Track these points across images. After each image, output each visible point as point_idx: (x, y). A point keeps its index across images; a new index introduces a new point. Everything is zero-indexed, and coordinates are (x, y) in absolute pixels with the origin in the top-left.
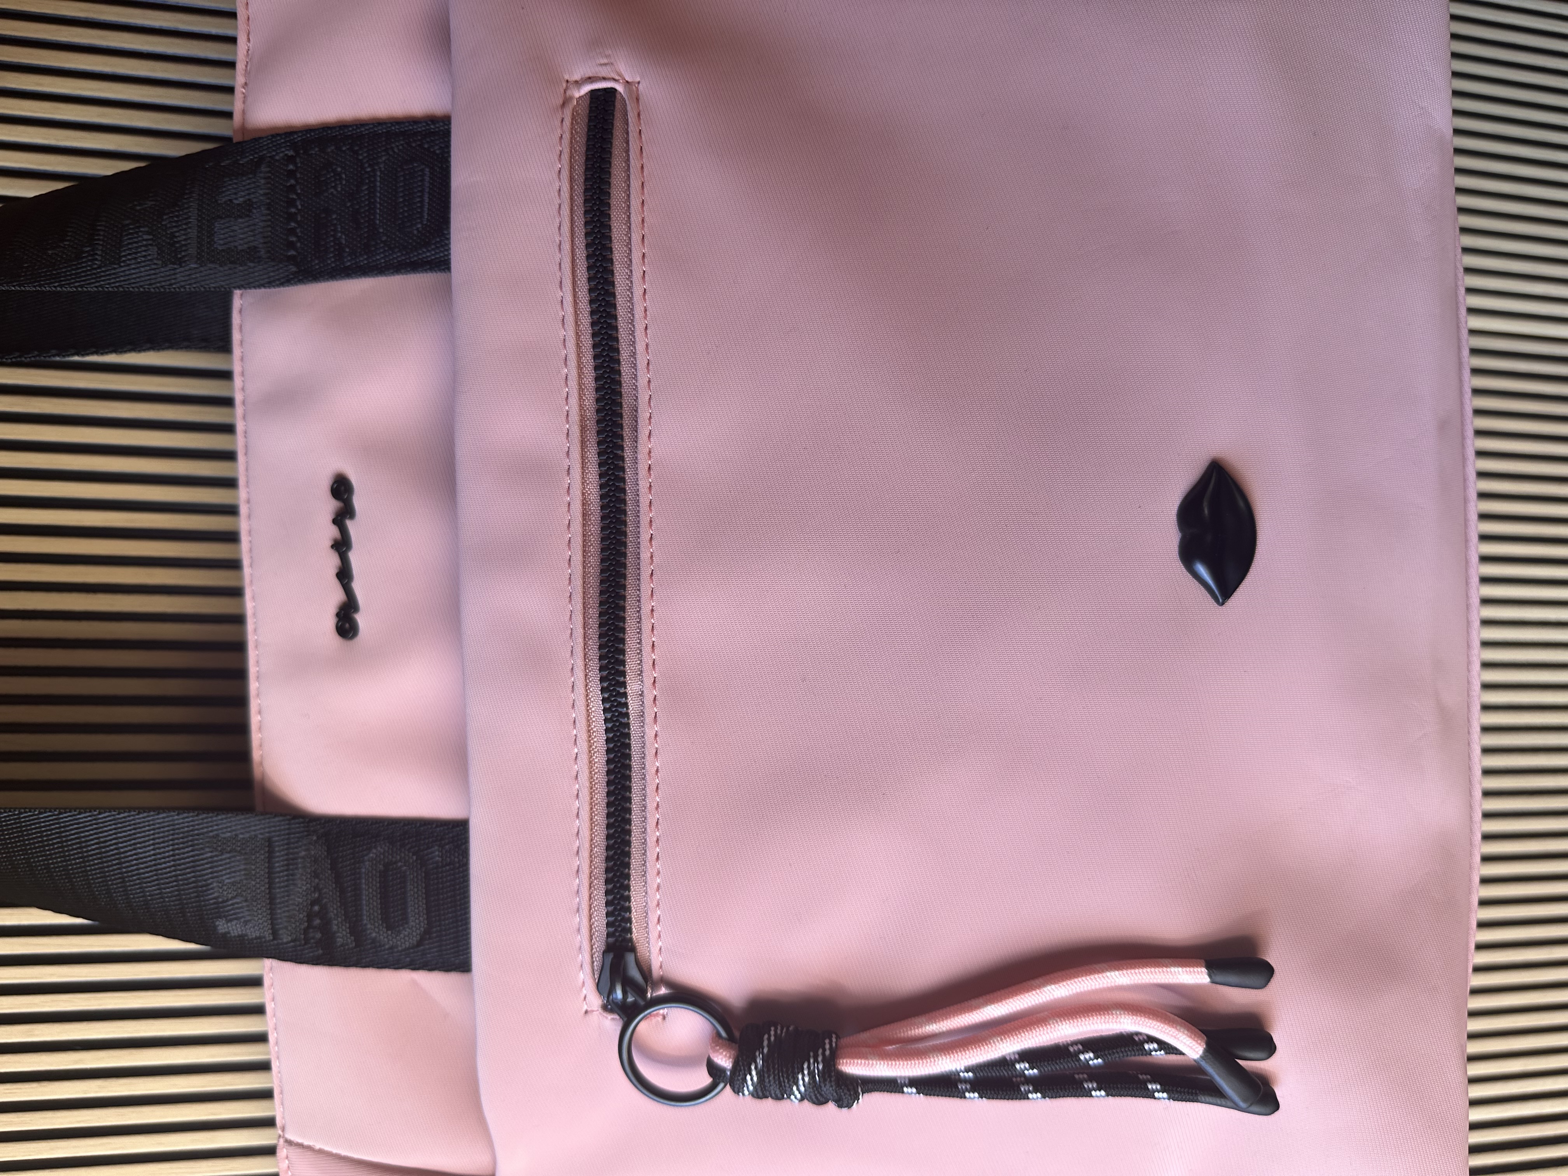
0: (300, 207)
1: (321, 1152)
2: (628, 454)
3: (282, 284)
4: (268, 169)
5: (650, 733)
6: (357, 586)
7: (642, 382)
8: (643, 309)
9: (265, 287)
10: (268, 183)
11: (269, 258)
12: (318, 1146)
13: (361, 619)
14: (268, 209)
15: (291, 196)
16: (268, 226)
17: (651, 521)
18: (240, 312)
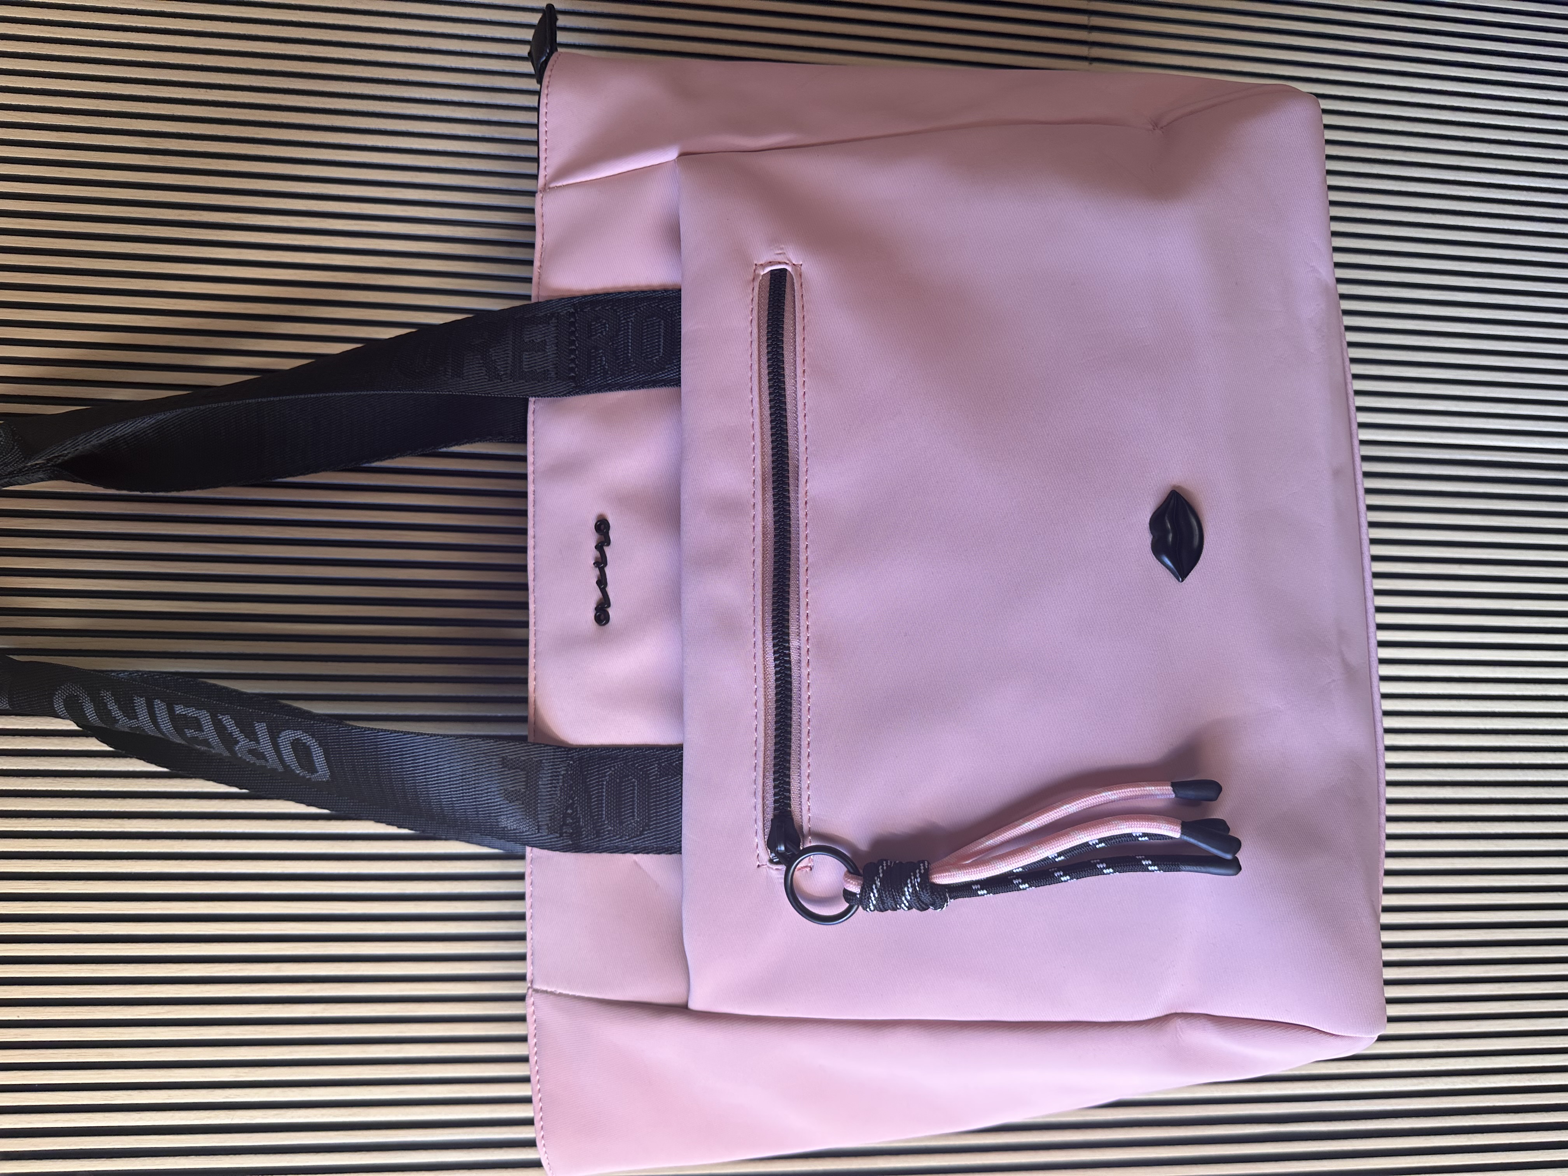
0: (577, 345)
1: (560, 995)
2: (792, 495)
3: (565, 395)
4: (556, 321)
5: (804, 672)
6: (610, 590)
7: (802, 449)
8: (803, 404)
9: (554, 397)
10: (558, 329)
11: (557, 377)
12: (559, 991)
13: (611, 611)
14: (557, 346)
15: (571, 338)
16: (557, 357)
17: (807, 536)
18: (534, 413)
